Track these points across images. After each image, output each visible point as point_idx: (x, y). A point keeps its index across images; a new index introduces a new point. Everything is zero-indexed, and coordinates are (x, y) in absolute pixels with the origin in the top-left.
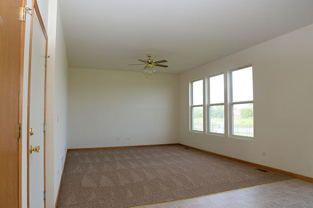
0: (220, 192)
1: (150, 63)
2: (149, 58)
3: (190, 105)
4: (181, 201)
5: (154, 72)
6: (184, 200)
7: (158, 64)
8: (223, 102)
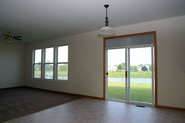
0: (53, 107)
1: (10, 37)
2: (9, 33)
3: (33, 63)
4: (33, 114)
5: (12, 42)
6: (35, 114)
7: (15, 38)
8: (53, 62)
